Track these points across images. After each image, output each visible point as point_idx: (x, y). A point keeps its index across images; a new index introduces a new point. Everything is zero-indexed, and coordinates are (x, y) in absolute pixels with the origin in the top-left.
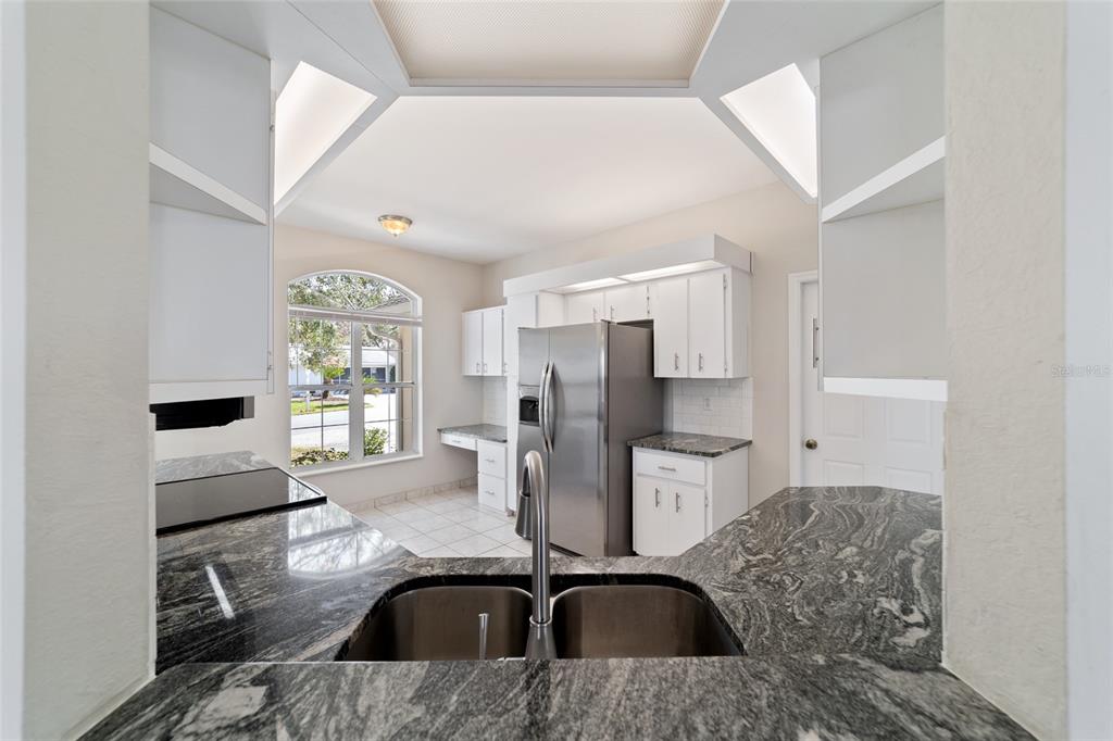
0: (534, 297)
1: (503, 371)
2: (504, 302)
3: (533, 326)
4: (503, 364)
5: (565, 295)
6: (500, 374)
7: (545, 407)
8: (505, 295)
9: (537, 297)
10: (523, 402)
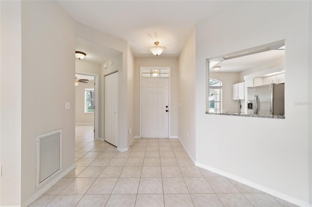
0: (253, 80)
1: (244, 98)
2: (244, 81)
3: (252, 86)
4: (244, 96)
5: (263, 78)
6: (243, 99)
7: (255, 105)
8: (244, 80)
9: (253, 79)
10: (249, 104)
